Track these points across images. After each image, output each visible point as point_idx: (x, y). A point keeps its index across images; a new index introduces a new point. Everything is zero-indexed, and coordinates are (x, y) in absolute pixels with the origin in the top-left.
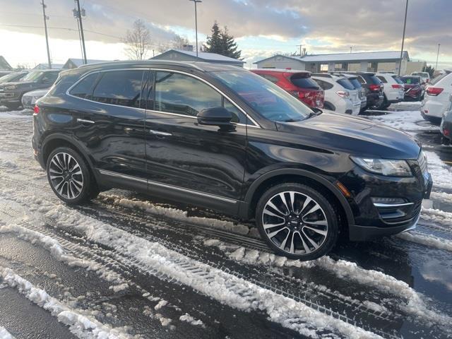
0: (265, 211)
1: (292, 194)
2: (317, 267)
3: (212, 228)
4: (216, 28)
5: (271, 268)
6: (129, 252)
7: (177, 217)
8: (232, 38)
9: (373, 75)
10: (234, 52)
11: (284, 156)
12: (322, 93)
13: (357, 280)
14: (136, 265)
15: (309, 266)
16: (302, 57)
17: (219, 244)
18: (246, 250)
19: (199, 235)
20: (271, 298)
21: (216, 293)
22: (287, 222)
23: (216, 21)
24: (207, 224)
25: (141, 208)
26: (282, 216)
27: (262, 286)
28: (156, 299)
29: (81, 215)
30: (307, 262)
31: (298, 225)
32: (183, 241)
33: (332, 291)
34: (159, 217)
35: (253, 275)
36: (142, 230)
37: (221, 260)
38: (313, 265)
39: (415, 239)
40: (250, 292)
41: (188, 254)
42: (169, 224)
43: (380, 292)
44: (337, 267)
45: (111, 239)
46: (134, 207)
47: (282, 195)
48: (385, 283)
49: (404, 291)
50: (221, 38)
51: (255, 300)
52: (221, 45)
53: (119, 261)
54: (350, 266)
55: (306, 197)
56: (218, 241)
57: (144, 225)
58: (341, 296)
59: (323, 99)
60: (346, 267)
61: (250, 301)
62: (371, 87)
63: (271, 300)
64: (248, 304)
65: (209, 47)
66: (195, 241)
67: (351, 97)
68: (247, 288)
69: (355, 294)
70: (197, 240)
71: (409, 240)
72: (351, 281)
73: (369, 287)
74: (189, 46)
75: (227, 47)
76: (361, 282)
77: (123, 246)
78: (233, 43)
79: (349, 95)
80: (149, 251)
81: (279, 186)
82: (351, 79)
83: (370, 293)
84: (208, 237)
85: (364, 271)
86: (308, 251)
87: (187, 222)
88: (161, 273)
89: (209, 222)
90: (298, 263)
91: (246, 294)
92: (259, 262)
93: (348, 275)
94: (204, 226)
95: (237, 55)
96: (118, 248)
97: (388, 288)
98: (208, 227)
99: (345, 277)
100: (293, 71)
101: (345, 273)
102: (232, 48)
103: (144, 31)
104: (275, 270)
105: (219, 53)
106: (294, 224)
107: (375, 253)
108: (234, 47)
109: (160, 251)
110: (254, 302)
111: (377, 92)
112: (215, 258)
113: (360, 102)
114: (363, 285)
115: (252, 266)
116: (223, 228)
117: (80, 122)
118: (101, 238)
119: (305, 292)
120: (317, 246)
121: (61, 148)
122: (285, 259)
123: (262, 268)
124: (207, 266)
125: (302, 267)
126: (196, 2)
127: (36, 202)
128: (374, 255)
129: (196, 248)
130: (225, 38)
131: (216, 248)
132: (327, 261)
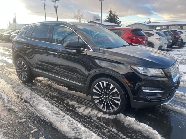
0: (94, 90)
1: (105, 83)
2: (116, 119)
3: (76, 96)
4: (111, 12)
5: (94, 117)
6: (34, 105)
7: (63, 90)
8: (117, 16)
9: (176, 30)
10: (118, 22)
11: (101, 65)
12: (147, 38)
13: (133, 127)
14: (34, 111)
15: (112, 118)
16: (148, 24)
17: (75, 104)
18: (86, 108)
19: (69, 99)
20: (86, 133)
21: (61, 128)
22: (103, 96)
23: (111, 9)
24: (75, 94)
25: (51, 85)
26: (101, 93)
27: (85, 126)
28: (34, 128)
29: (24, 87)
30: (112, 116)
31: (108, 98)
32: (60, 102)
33: (118, 132)
34: (56, 90)
35: (84, 120)
36: (46, 95)
37: (73, 111)
38: (114, 117)
39: (172, 108)
40: (78, 129)
41: (60, 108)
42: (59, 93)
43: (143, 135)
44: (126, 120)
45: (31, 98)
46: (48, 85)
47: (101, 83)
48: (147, 131)
49: (155, 136)
50: (113, 16)
51: (78, 133)
52: (112, 19)
53: (28, 108)
54: (131, 120)
55: (111, 85)
56: (76, 102)
57: (48, 93)
58: (121, 135)
59: (147, 41)
60: (130, 120)
61: (76, 133)
62: (175, 36)
63: (85, 134)
64: (74, 135)
65: (107, 20)
66: (66, 102)
67: (162, 40)
68: (77, 127)
69: (129, 135)
70: (67, 101)
71: (169, 109)
72: (130, 127)
73: (138, 132)
74: (99, 19)
75: (115, 20)
76: (135, 129)
77: (33, 102)
78: (118, 18)
79: (161, 39)
80: (43, 105)
81: (100, 79)
82: (164, 32)
83: (137, 135)
84: (72, 100)
85: (138, 123)
86: (112, 111)
87: (67, 93)
88: (43, 115)
89: (76, 93)
90: (107, 116)
91: (76, 129)
92: (89, 114)
93: (130, 124)
94: (73, 95)
95: (119, 23)
96: (31, 103)
97: (147, 133)
98: (75, 96)
99: (128, 125)
100: (133, 28)
101: (129, 123)
102: (117, 20)
103: (81, 14)
104: (95, 119)
105: (111, 22)
106: (106, 97)
107: (149, 114)
108: (118, 20)
109: (48, 105)
110: (78, 134)
111: (178, 38)
112: (71, 110)
113: (167, 42)
114: (135, 130)
115: (85, 116)
116: (81, 97)
117: (26, 48)
118: (26, 97)
119: (105, 131)
120: (116, 109)
121: (20, 59)
122: (102, 113)
123: (90, 117)
124: (64, 114)
125: (109, 118)
126: (102, 1)
127: (11, 80)
128: (148, 115)
129: (65, 105)
130: (114, 16)
131: (73, 106)
132: (121, 116)
